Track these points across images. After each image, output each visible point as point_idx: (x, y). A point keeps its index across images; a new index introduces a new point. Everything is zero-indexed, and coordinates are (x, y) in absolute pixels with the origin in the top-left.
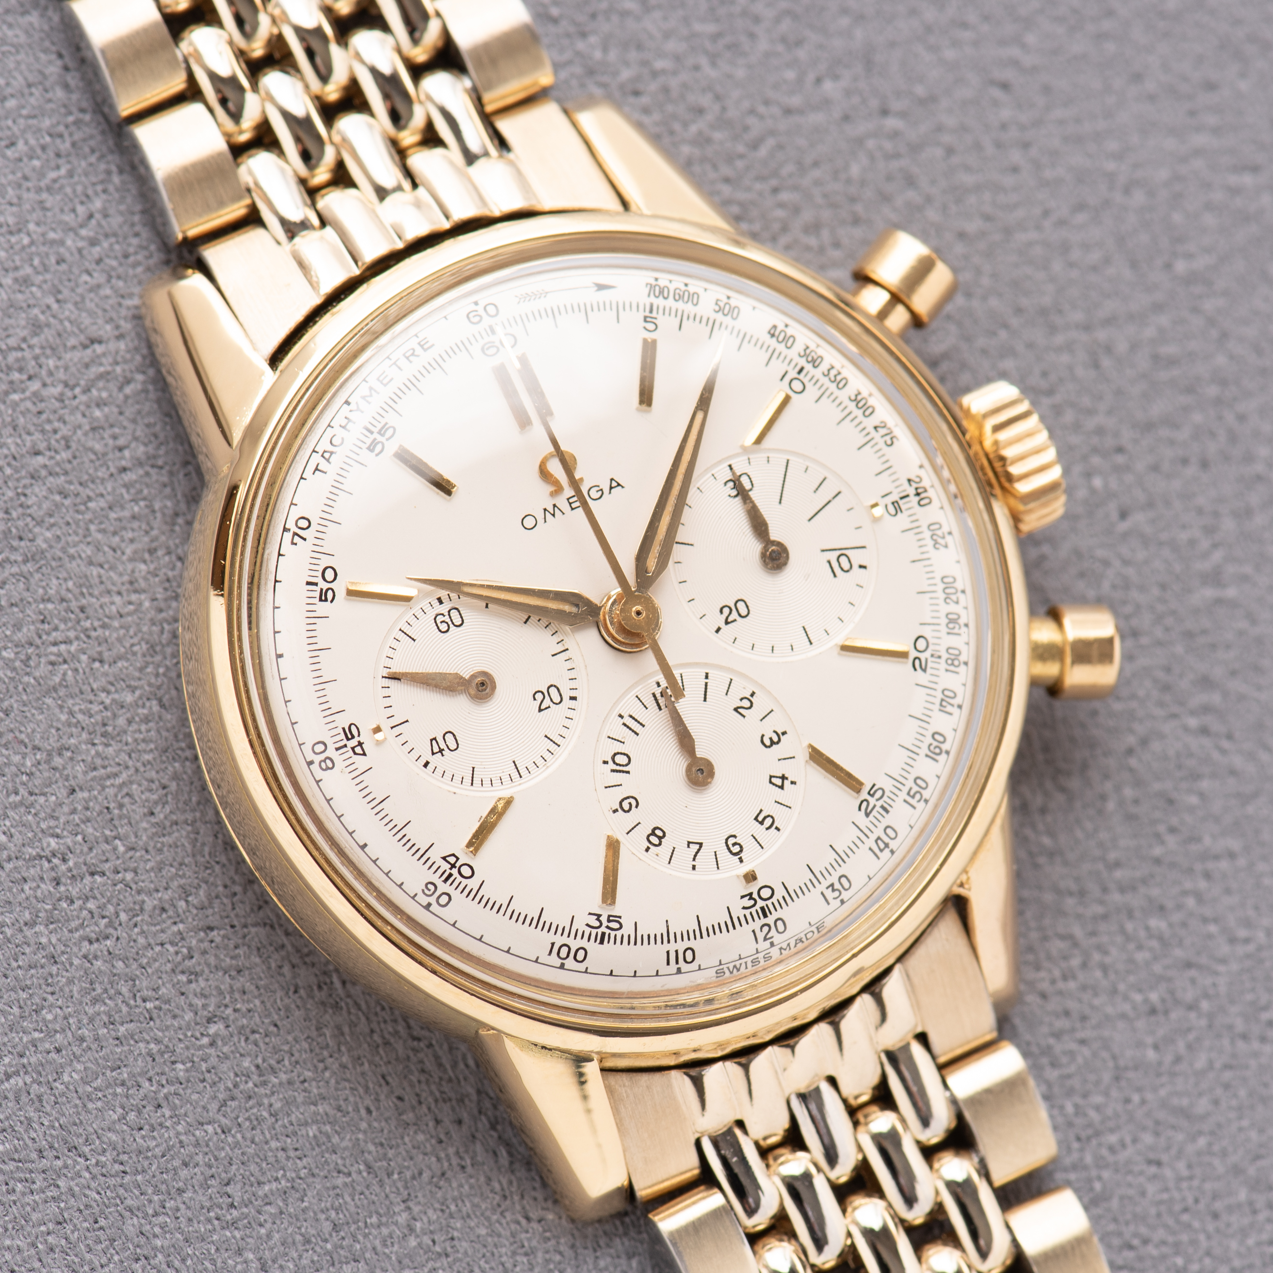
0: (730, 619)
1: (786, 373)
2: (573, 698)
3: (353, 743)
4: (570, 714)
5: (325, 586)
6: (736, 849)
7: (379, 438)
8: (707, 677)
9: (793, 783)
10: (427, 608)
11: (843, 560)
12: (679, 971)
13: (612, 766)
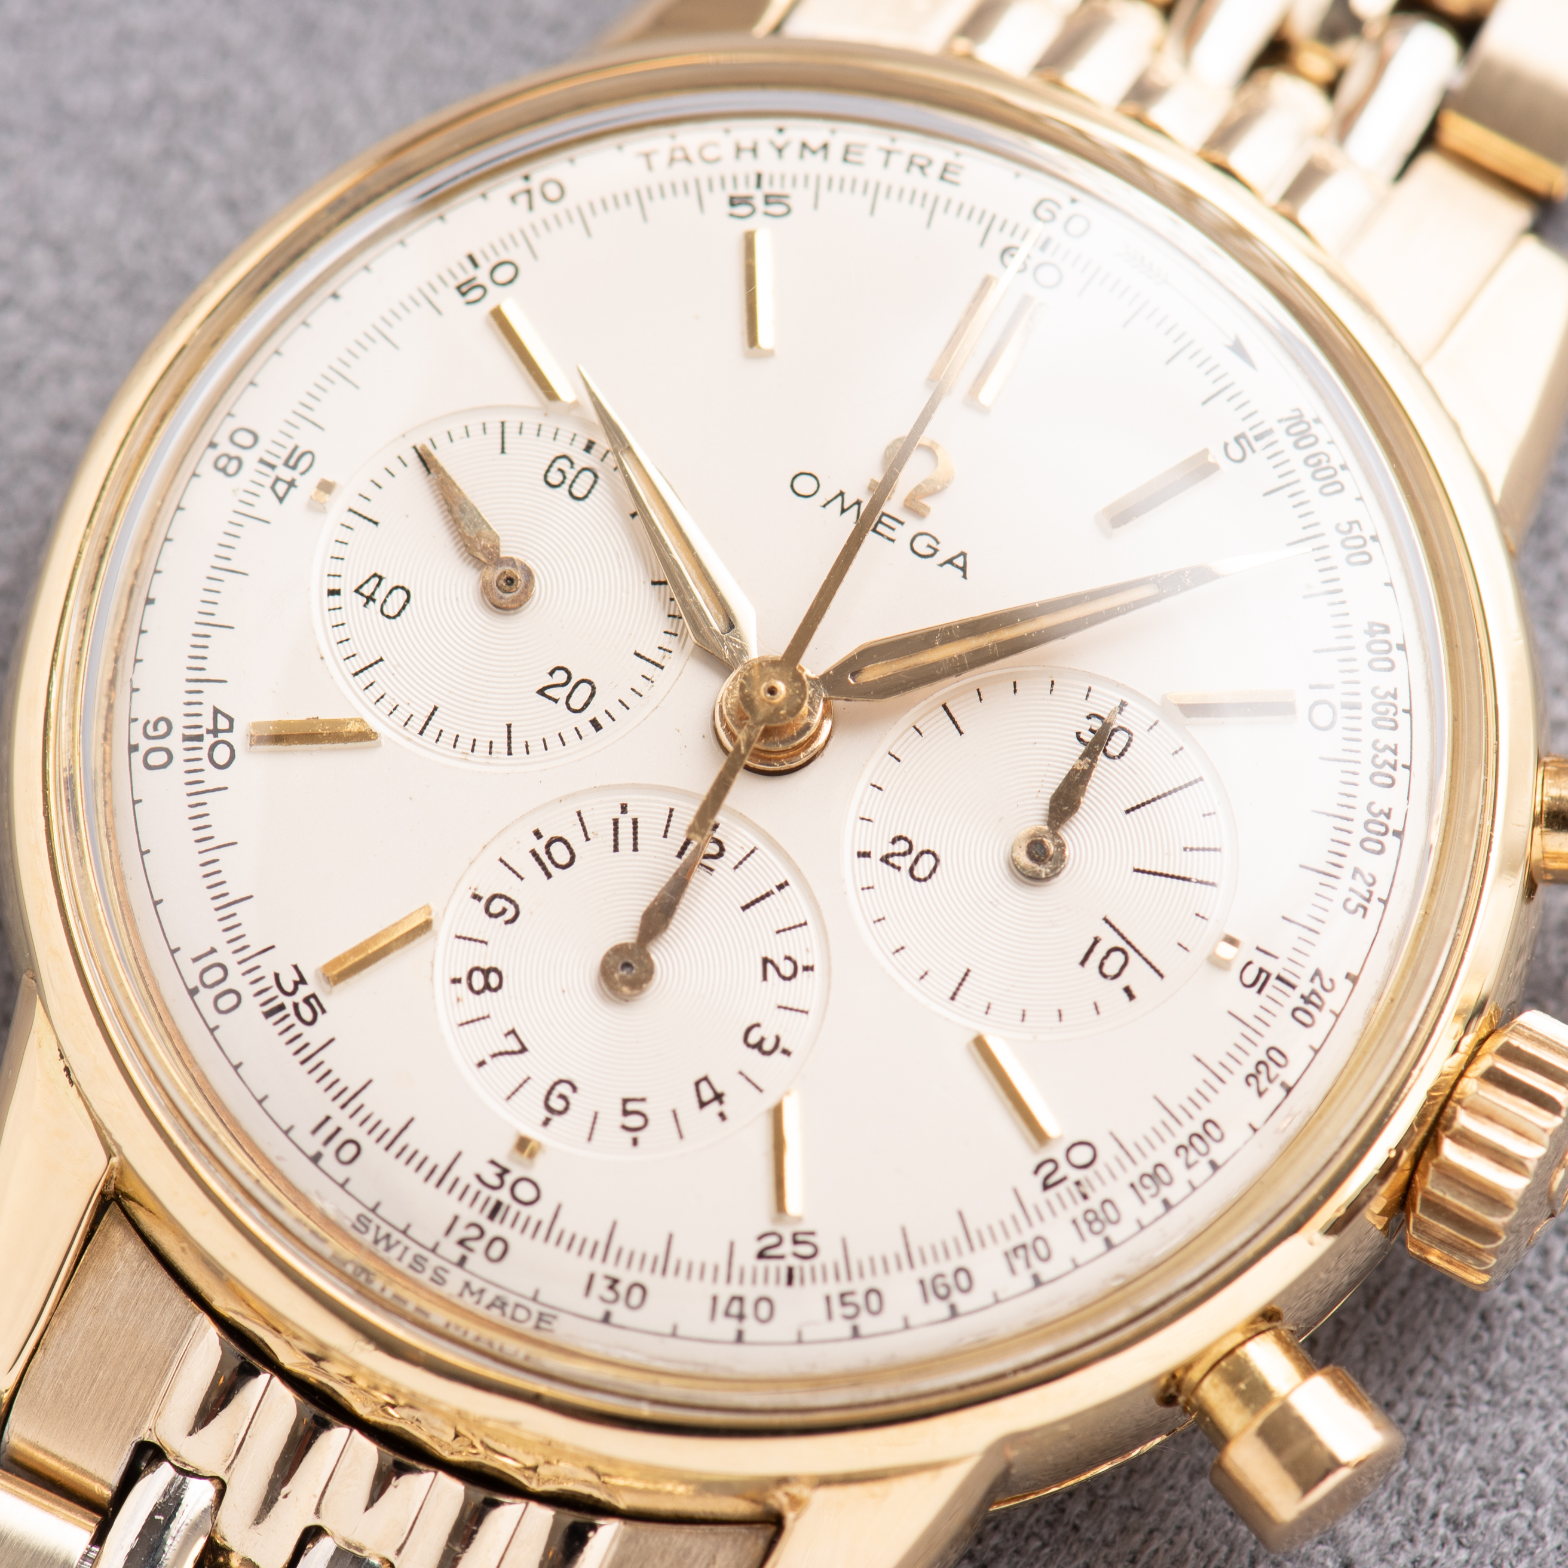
0: (894, 860)
1: (1331, 687)
2: (596, 725)
3: (287, 474)
4: (570, 736)
5: (483, 276)
6: (557, 1104)
7: (759, 201)
8: (780, 887)
9: (722, 1116)
10: (564, 436)
11: (1117, 959)
12: (316, 1159)
13: (540, 847)
